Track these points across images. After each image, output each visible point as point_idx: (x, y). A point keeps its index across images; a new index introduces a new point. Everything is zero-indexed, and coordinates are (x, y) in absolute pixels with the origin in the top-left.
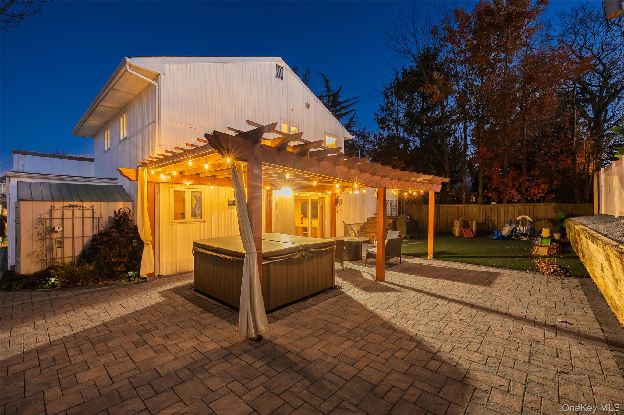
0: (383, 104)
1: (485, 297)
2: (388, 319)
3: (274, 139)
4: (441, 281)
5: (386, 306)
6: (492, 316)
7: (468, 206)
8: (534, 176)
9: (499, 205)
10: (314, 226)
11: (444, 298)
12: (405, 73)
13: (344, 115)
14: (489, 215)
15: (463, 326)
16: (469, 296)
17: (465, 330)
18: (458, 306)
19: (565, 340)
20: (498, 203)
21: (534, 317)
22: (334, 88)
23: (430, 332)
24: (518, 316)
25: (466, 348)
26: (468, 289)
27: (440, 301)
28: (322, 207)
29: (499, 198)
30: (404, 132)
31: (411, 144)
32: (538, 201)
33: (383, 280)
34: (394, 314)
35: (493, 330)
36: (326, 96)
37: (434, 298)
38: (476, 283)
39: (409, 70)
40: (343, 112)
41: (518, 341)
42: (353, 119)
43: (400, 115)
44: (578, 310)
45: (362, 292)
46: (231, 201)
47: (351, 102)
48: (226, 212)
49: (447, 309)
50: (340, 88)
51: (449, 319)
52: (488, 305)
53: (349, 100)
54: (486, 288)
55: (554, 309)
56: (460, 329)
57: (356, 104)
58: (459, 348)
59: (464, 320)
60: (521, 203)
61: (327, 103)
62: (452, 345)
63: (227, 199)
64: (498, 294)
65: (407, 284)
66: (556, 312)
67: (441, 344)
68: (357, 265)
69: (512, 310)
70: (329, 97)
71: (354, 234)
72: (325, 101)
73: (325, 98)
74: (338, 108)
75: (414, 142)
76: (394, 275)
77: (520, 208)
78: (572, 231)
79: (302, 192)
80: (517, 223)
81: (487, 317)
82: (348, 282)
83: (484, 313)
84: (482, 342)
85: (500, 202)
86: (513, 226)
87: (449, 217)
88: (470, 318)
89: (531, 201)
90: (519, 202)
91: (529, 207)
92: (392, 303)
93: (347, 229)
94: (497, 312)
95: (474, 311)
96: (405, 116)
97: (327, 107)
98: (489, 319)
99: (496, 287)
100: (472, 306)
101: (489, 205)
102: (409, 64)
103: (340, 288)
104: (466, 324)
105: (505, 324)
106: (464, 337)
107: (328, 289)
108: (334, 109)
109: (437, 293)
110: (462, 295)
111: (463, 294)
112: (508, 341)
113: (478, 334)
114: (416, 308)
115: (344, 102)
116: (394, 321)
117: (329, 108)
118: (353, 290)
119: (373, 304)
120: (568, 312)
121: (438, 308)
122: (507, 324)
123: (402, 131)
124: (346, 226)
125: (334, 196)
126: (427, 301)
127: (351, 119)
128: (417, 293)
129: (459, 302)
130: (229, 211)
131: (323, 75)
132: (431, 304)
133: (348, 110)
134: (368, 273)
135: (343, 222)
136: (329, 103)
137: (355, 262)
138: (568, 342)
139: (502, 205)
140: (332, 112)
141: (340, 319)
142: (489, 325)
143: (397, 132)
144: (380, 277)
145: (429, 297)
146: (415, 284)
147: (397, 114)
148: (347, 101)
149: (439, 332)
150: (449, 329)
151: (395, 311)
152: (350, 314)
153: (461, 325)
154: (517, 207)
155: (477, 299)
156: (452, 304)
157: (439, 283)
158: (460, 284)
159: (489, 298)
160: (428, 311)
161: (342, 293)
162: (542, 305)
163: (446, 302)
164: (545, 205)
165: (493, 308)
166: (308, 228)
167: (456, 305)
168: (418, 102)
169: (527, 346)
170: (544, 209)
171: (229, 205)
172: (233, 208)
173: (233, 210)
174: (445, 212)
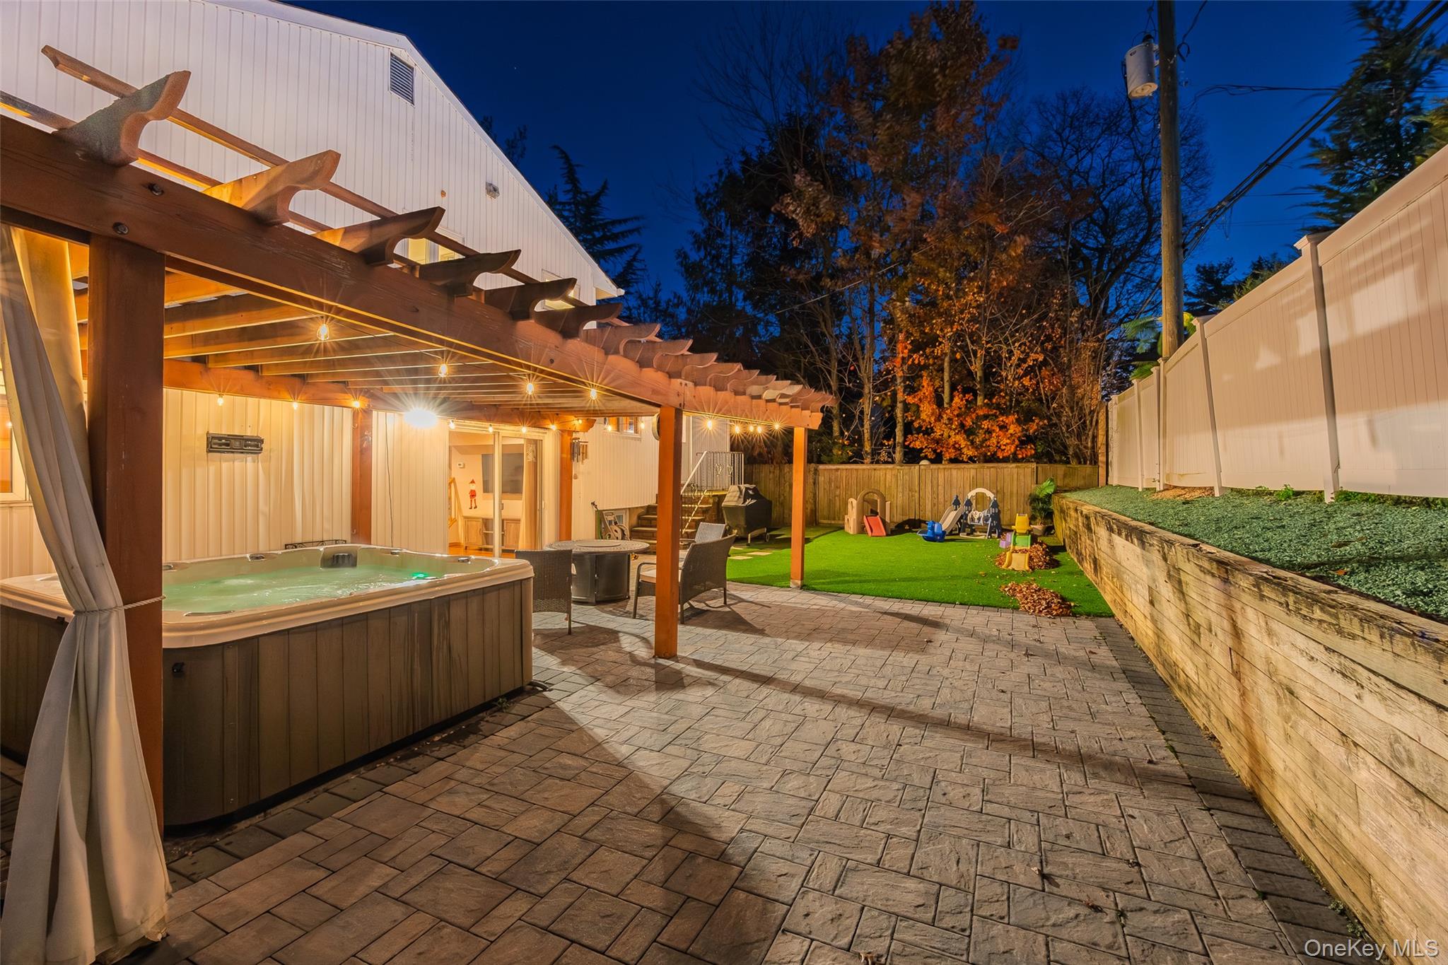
0: (699, 229)
1: (918, 681)
2: (667, 782)
3: (241, 180)
4: (816, 645)
5: (668, 738)
6: (936, 739)
7: (874, 469)
8: (998, 407)
9: (934, 466)
10: (507, 514)
11: (820, 695)
12: (747, 162)
13: (612, 252)
14: (917, 489)
15: (870, 783)
16: (882, 684)
17: (875, 794)
18: (855, 717)
19: (1107, 793)
20: (933, 461)
21: (1030, 729)
22: (589, 185)
23: (780, 817)
24: (996, 730)
25: (879, 862)
26: (879, 663)
27: (812, 707)
28: (535, 464)
29: (934, 451)
30: (745, 299)
31: (760, 329)
32: (1005, 460)
33: (673, 656)
34: (686, 764)
35: (943, 784)
36: (569, 204)
37: (797, 698)
38: (895, 647)
39: (755, 157)
40: (611, 245)
41: (1006, 812)
42: (635, 264)
43: (736, 261)
44: (1113, 699)
45: (608, 696)
46: (220, 439)
47: (629, 226)
48: (199, 472)
49: (827, 728)
50: (604, 187)
51: (833, 762)
52: (925, 705)
53: (625, 221)
54: (917, 657)
55: (1065, 703)
56: (861, 795)
57: (639, 233)
58: (861, 866)
59: (872, 759)
60: (974, 462)
61: (572, 220)
62: (841, 858)
63: (201, 432)
64: (946, 672)
65: (733, 661)
66: (1069, 708)
67: (809, 862)
68: (614, 614)
69: (982, 716)
70: (577, 205)
71: (619, 535)
72: (566, 214)
73: (567, 207)
74: (597, 234)
75: (768, 324)
76: (705, 637)
77: (973, 472)
78: (1068, 519)
79: (473, 423)
80: (969, 503)
81: (927, 743)
82: (573, 668)
83: (917, 731)
84: (919, 831)
85: (937, 459)
86: (962, 508)
87: (838, 493)
88: (886, 752)
89: (992, 459)
90: (971, 460)
91: (989, 470)
92: (685, 726)
93: (603, 523)
94: (945, 724)
95: (895, 728)
96: (747, 265)
97: (571, 230)
98: (931, 749)
99: (939, 652)
100: (891, 712)
101: (917, 467)
102: (755, 141)
103: (545, 689)
104: (878, 774)
105: (970, 760)
106: (872, 820)
107: (502, 697)
108: (589, 237)
109: (808, 683)
110: (863, 681)
111: (869, 677)
112: (984, 817)
113: (908, 806)
114: (750, 736)
115: (614, 223)
116: (679, 789)
117: (576, 232)
118: (582, 693)
119: (630, 733)
120: (1094, 707)
121: (808, 726)
122: (974, 761)
123: (741, 296)
124: (600, 516)
125: (566, 435)
126: (781, 708)
127: (630, 264)
128: (756, 686)
129: (858, 704)
130: (212, 469)
131: (562, 152)
132: (790, 718)
133: (622, 243)
134: (637, 636)
135: (593, 504)
136: (576, 221)
137: (609, 608)
138: (1114, 797)
139: (941, 466)
140: (584, 242)
141: (512, 806)
142: (932, 770)
143: (730, 298)
144: (665, 647)
145: (786, 695)
146: (753, 659)
147: (731, 258)
148: (620, 222)
149: (806, 811)
150: (832, 795)
151: (689, 751)
152: (550, 781)
153: (864, 780)
154: (971, 470)
155: (899, 689)
156: (843, 712)
157: (812, 653)
158: (862, 651)
159: (927, 685)
160: (779, 741)
161: (549, 705)
162: (1039, 692)
163: (827, 707)
164: (1017, 467)
165: (939, 713)
166: (492, 520)
167: (852, 713)
168: (774, 232)
169: (1028, 827)
170: (1015, 476)
171: (210, 449)
172: (227, 461)
173: (225, 465)
174: (830, 483)
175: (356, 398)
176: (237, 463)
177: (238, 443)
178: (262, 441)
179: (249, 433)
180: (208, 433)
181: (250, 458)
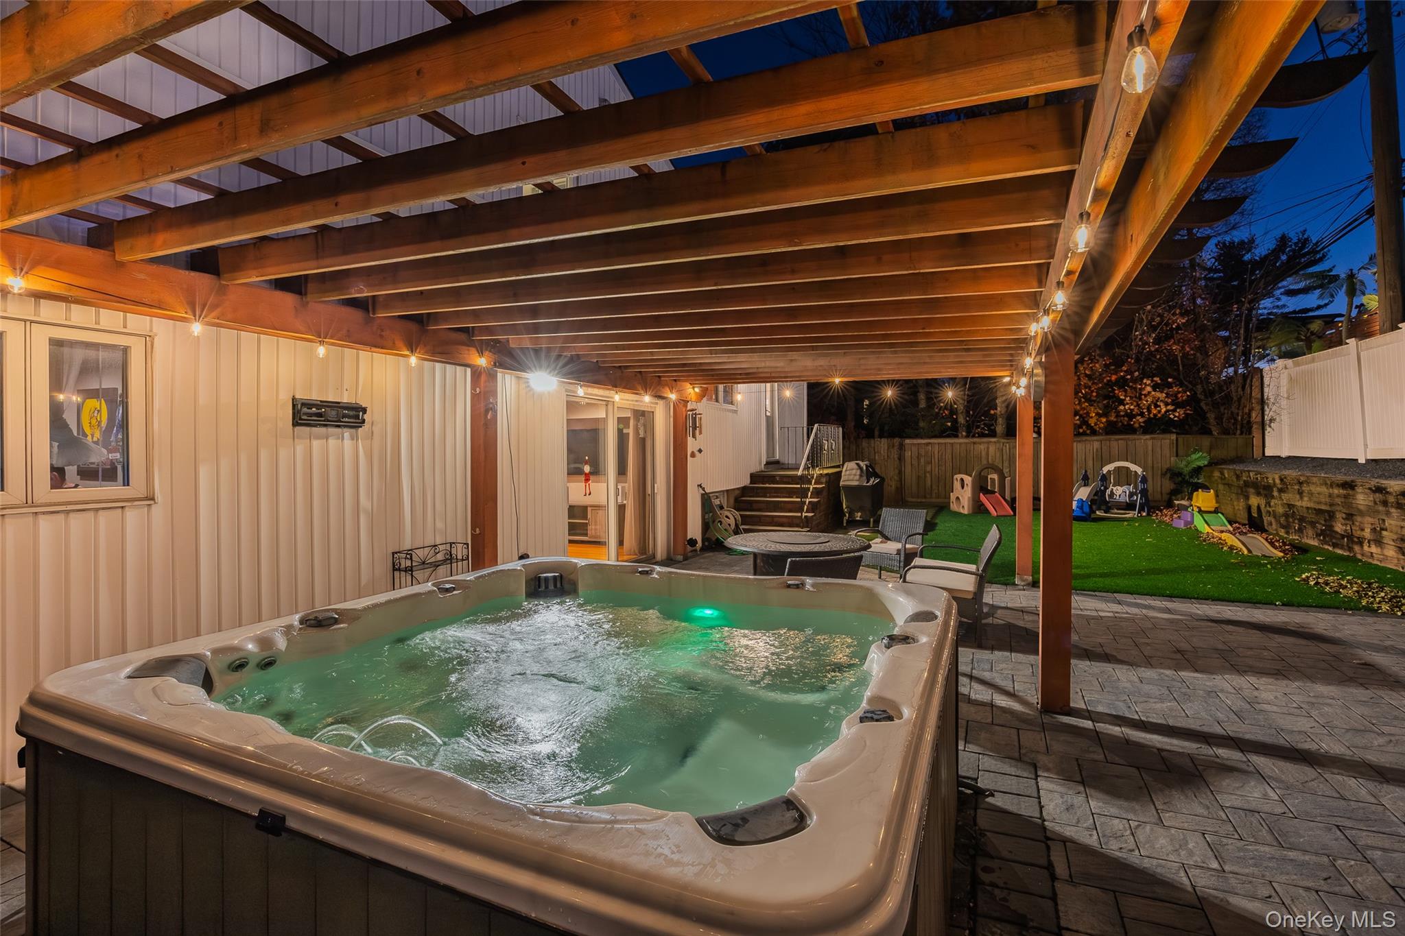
7: (974, 443)
46: (310, 406)
48: (283, 453)
63: (285, 398)
71: (731, 521)
77: (1096, 445)
80: (1104, 478)
87: (929, 468)
89: (1130, 429)
91: (1117, 442)
124: (705, 499)
125: (680, 405)
130: (300, 449)
135: (700, 485)
154: (1094, 443)
164: (1152, 438)
170: (1150, 448)
171: (298, 420)
172: (318, 437)
173: (316, 444)
174: (918, 458)
175: (481, 353)
176: (332, 441)
177: (334, 413)
178: (364, 410)
179: (346, 399)
180: (294, 399)
181: (347, 433)
